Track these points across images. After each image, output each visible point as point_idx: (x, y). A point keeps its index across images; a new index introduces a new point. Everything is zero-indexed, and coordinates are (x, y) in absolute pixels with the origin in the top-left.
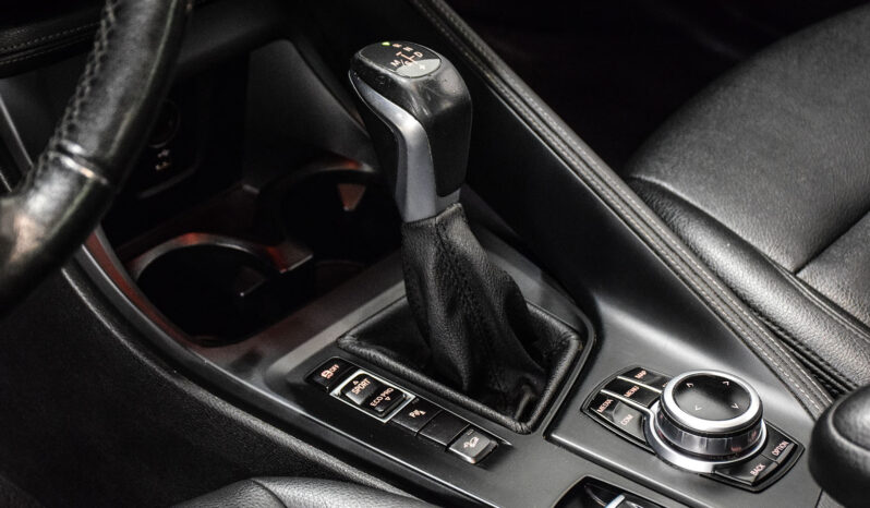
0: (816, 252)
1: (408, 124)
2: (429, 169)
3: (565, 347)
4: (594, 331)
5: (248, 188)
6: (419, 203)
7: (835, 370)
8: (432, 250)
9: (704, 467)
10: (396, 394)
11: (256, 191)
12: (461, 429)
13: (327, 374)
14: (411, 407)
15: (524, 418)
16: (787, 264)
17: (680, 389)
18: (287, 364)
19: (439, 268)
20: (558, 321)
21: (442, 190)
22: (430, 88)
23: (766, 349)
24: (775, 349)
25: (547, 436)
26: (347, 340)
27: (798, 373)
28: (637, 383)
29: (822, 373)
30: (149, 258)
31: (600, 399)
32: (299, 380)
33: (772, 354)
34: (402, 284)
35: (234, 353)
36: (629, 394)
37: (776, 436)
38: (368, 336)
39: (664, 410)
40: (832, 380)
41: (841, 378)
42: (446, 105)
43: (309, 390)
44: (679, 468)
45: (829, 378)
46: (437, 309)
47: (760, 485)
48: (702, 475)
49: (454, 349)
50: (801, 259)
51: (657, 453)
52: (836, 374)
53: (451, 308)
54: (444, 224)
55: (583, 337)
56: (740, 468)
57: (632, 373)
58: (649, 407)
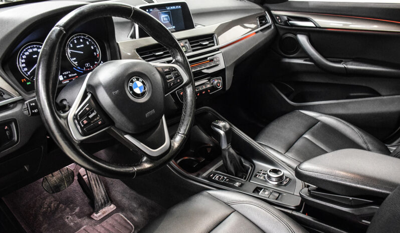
0: (287, 151)
1: (222, 132)
2: (226, 139)
3: (249, 169)
4: (253, 165)
5: (191, 151)
6: (224, 145)
8: (227, 153)
9: (276, 183)
10: (223, 178)
11: (193, 151)
12: (235, 182)
13: (211, 176)
14: (226, 179)
15: (245, 179)
16: (283, 152)
17: (270, 171)
18: (205, 175)
19: (229, 156)
20: (247, 164)
21: (228, 143)
22: (224, 127)
25: (249, 181)
26: (213, 171)
28: (262, 172)
30: (179, 161)
31: (257, 175)
32: (207, 177)
34: (222, 161)
35: (196, 174)
36: (261, 174)
37: (286, 178)
38: (217, 170)
39: (268, 175)
42: (227, 130)
43: (209, 178)
44: (272, 184)
46: (229, 162)
47: (285, 185)
49: (232, 169)
50: (285, 152)
51: (268, 182)
53: (231, 162)
54: (229, 149)
55: (252, 167)
56: (281, 183)
57: (261, 171)
58: (265, 175)
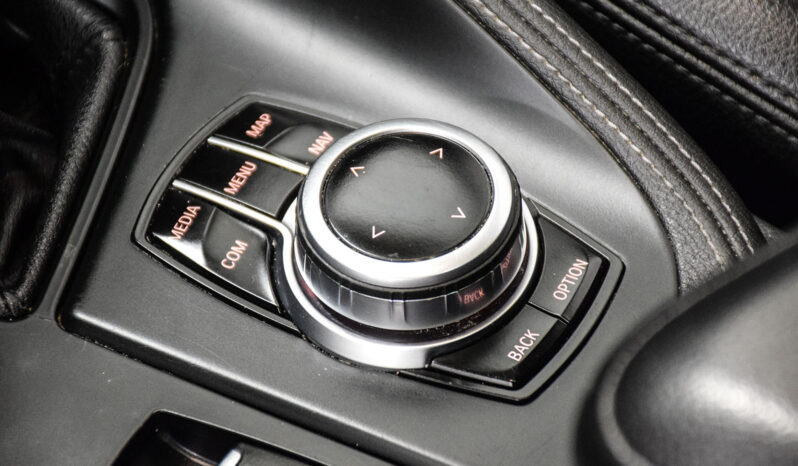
4: (151, 14)
7: (691, 32)
9: (406, 357)
23: (527, 33)
24: (546, 31)
27: (599, 82)
28: (252, 152)
29: (664, 40)
31: (172, 207)
33: (541, 46)
36: (235, 185)
37: (560, 240)
40: (687, 56)
41: (706, 50)
44: (354, 364)
45: (679, 51)
47: (532, 380)
48: (403, 375)
51: (304, 330)
52: (692, 41)
55: (128, 32)
57: (238, 125)
58: (280, 217)
